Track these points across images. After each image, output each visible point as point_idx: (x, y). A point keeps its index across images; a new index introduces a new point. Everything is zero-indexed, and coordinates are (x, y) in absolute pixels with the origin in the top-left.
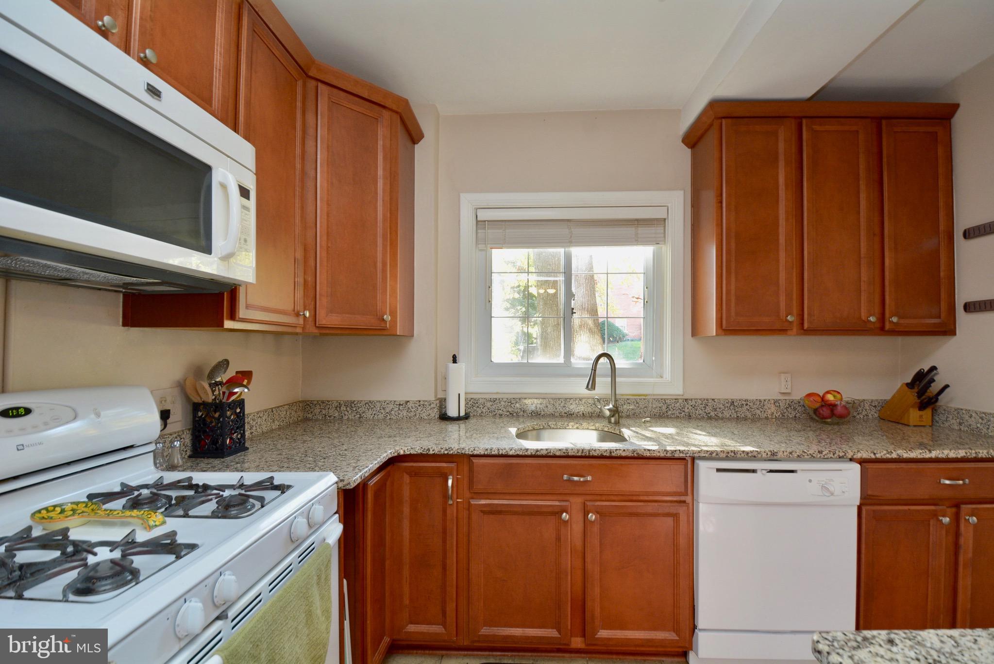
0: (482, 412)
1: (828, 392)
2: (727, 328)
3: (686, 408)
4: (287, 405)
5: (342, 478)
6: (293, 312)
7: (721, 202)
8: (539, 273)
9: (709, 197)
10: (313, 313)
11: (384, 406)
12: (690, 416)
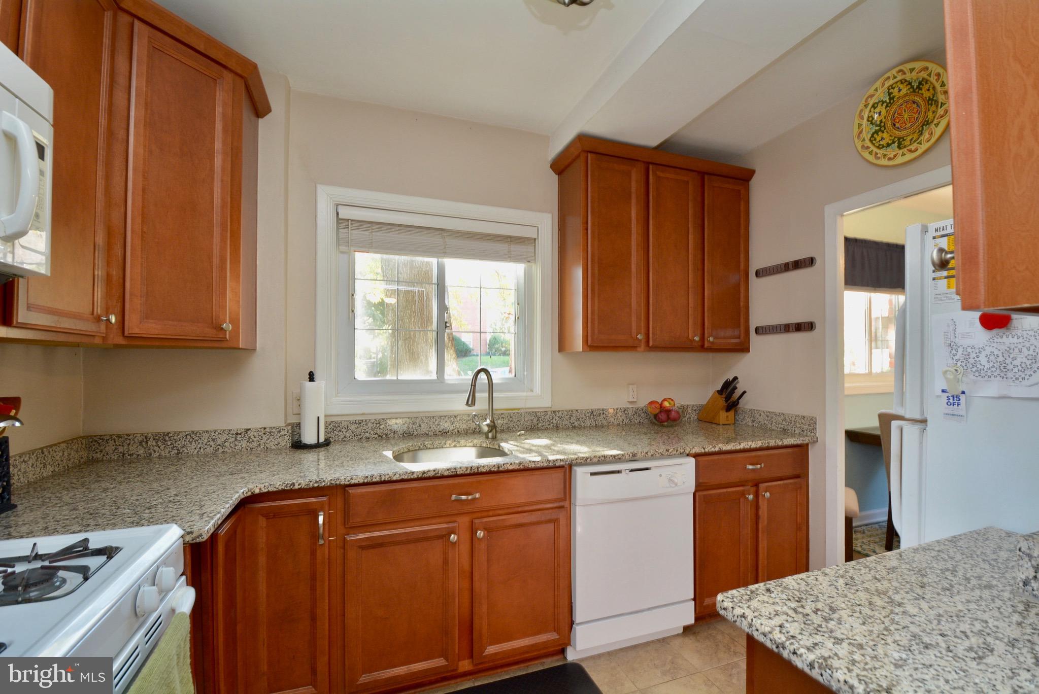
0: (345, 437)
1: (665, 400)
2: (593, 345)
3: (554, 420)
4: (63, 442)
5: (189, 530)
6: (91, 316)
7: (587, 229)
8: (388, 281)
9: (575, 223)
10: (120, 318)
11: (214, 437)
12: (558, 427)
